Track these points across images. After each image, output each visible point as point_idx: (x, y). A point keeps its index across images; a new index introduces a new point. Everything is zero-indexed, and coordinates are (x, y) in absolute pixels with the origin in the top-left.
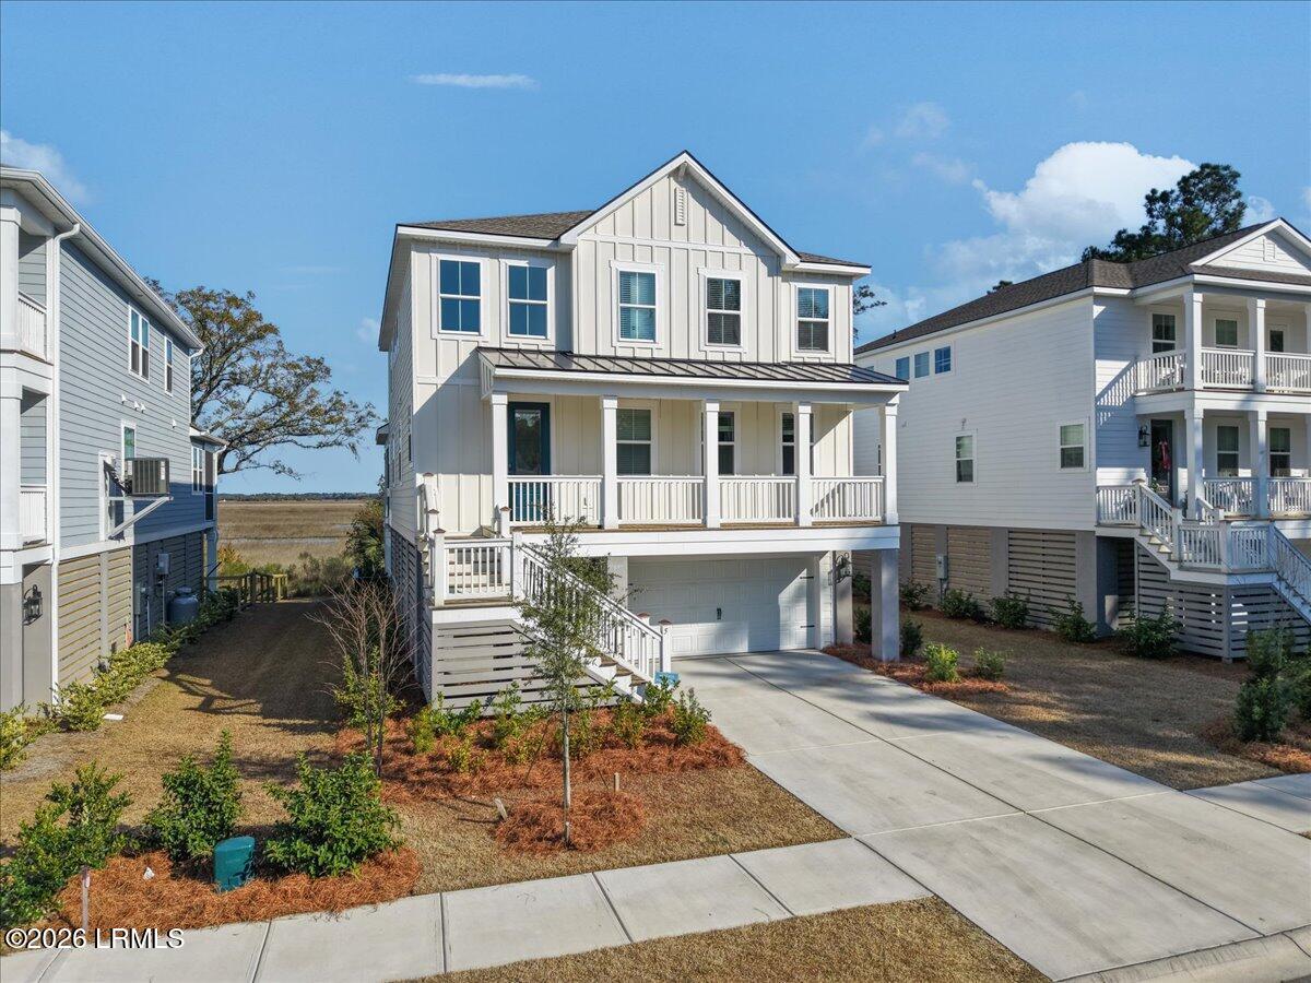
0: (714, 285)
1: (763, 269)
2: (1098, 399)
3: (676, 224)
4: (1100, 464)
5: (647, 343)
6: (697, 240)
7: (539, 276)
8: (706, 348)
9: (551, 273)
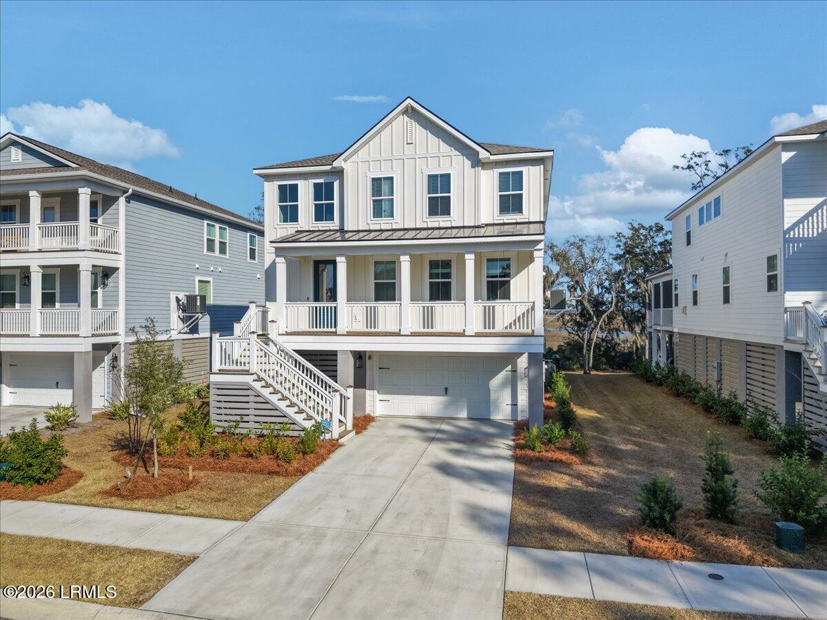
0: (432, 179)
1: (468, 163)
2: (786, 232)
3: (407, 144)
4: (787, 289)
5: (388, 220)
6: (420, 150)
7: (330, 186)
8: (427, 220)
9: (336, 184)
